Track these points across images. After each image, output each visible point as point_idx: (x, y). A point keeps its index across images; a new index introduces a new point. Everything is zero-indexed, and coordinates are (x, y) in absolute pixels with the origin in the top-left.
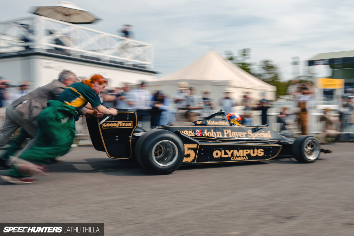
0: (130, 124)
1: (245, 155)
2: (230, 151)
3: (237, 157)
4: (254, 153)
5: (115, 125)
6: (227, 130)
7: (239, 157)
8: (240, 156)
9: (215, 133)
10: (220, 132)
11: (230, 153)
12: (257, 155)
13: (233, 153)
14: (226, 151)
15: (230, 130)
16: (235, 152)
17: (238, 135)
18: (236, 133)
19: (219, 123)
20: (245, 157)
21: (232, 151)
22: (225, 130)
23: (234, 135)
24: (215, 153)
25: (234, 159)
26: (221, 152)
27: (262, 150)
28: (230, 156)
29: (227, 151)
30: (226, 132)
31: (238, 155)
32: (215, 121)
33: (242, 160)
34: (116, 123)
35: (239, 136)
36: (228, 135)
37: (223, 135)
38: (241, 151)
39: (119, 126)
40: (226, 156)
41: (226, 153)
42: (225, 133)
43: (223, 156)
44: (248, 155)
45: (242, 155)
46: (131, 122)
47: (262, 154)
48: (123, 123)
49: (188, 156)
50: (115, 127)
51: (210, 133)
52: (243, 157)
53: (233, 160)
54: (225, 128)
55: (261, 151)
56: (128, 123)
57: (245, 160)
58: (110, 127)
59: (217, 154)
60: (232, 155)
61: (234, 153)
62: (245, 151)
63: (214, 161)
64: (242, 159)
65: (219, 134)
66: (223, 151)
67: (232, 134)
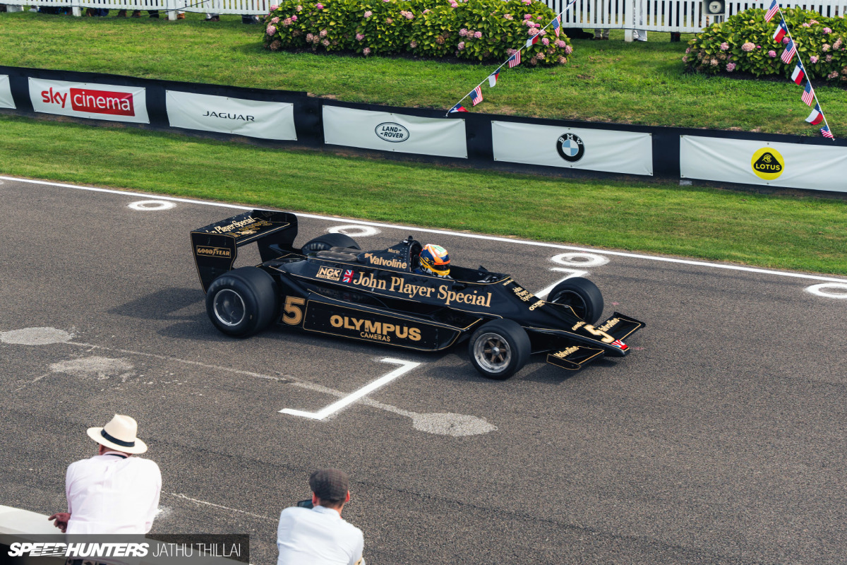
0: (228, 253)
1: (385, 333)
2: (358, 321)
3: (372, 333)
4: (402, 332)
5: (210, 252)
6: (398, 279)
7: (374, 334)
8: (376, 333)
9: (375, 280)
10: (385, 280)
11: (358, 325)
12: (408, 337)
13: (363, 324)
14: (352, 319)
15: (403, 280)
16: (368, 323)
17: (415, 292)
18: (414, 287)
19: (389, 263)
20: (386, 336)
21: (361, 321)
22: (394, 279)
23: (407, 290)
24: (333, 318)
25: (366, 335)
26: (343, 319)
27: (418, 331)
28: (358, 328)
29: (354, 320)
30: (396, 282)
31: (373, 330)
32: (385, 259)
33: (380, 341)
34: (213, 249)
35: (418, 292)
36: (397, 288)
37: (388, 286)
38: (378, 325)
39: (215, 254)
40: (353, 328)
41: (351, 323)
42: (393, 284)
43: (347, 326)
44: (392, 334)
45: (379, 332)
46: (228, 250)
47: (418, 338)
48: (220, 250)
49: (292, 315)
50: (211, 255)
51: (368, 279)
52: (382, 335)
53: (363, 338)
54: (396, 275)
55: (415, 331)
56: (226, 250)
57: (384, 341)
58: (205, 253)
59: (337, 321)
60: (363, 326)
61: (366, 326)
62: (385, 325)
63: (332, 332)
64: (380, 338)
65: (382, 283)
66: (346, 319)
67: (404, 287)
